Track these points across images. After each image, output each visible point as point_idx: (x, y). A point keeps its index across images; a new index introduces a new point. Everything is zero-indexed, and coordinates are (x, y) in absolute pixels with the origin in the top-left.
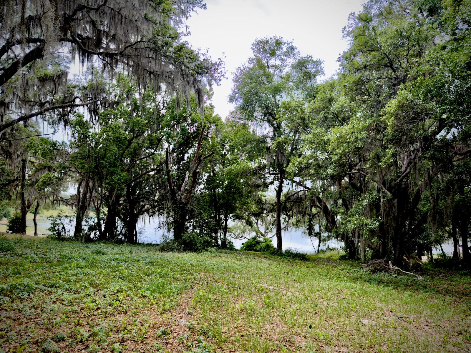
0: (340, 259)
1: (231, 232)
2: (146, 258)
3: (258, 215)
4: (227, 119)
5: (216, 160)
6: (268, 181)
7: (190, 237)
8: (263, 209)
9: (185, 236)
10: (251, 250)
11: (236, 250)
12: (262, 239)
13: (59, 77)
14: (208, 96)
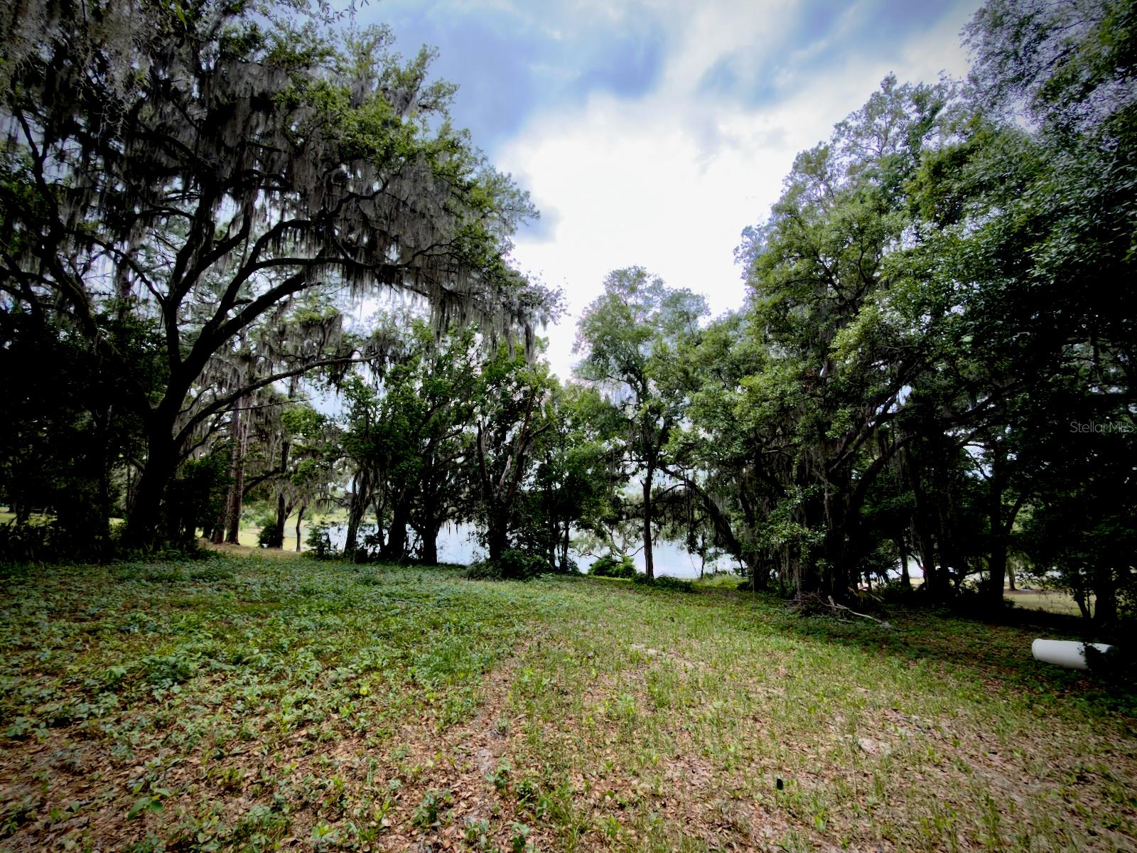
0: (738, 588)
1: (574, 547)
2: (442, 590)
3: (613, 522)
4: (568, 382)
5: (551, 441)
6: (628, 471)
7: (512, 556)
8: (621, 513)
9: (505, 554)
10: (603, 575)
11: (581, 575)
12: (618, 558)
13: (330, 321)
14: (542, 347)
